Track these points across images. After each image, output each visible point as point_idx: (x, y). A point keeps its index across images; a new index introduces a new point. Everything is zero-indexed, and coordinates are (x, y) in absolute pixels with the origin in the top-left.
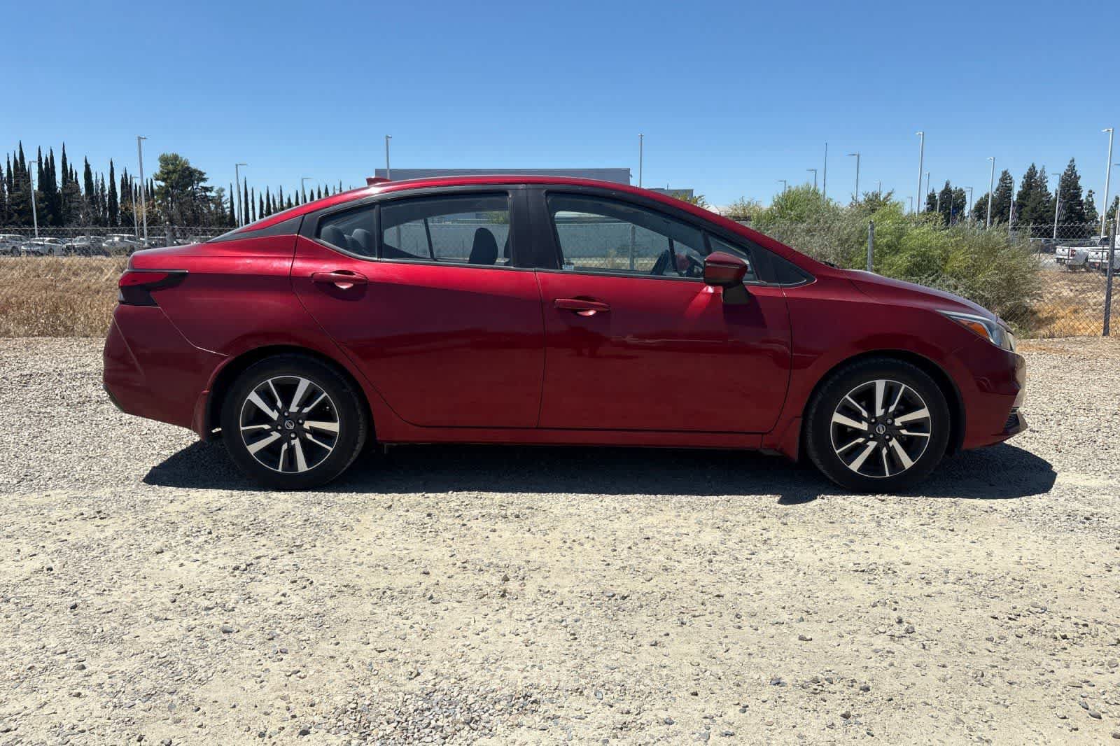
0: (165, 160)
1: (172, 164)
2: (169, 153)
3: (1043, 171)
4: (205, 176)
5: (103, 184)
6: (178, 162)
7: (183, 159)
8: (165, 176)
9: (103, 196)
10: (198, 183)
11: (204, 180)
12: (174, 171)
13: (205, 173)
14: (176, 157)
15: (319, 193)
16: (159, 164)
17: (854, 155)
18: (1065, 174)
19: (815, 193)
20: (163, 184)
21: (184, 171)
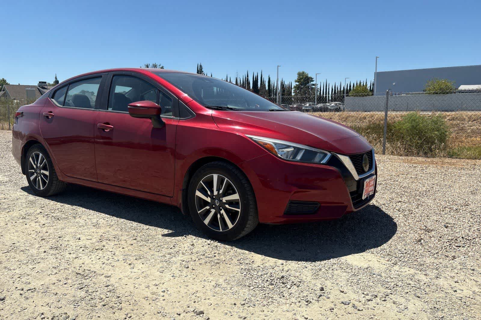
0: (299, 74)
1: (302, 75)
2: (301, 71)
4: (313, 80)
5: (274, 85)
6: (304, 75)
7: (306, 73)
8: (299, 80)
9: (274, 89)
10: (310, 83)
11: (313, 81)
12: (302, 78)
13: (313, 78)
14: (303, 73)
15: (357, 84)
16: (297, 76)
20: (298, 84)
21: (305, 78)
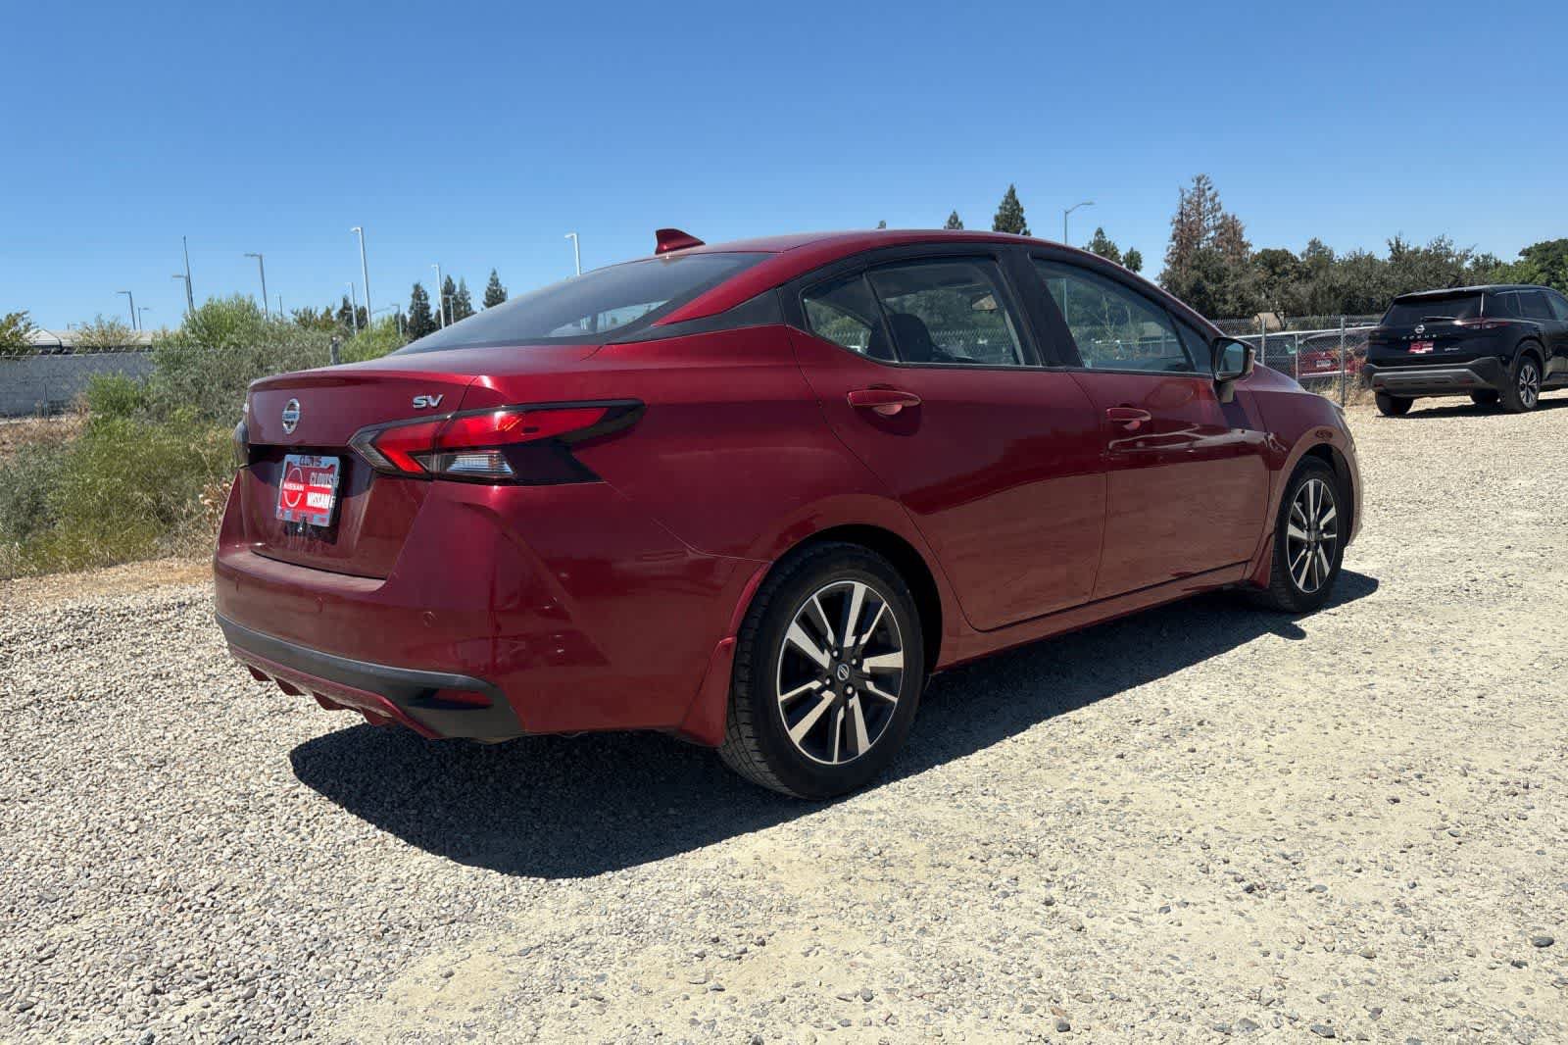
3: (462, 285)
17: (179, 276)
18: (489, 289)
19: (251, 307)
